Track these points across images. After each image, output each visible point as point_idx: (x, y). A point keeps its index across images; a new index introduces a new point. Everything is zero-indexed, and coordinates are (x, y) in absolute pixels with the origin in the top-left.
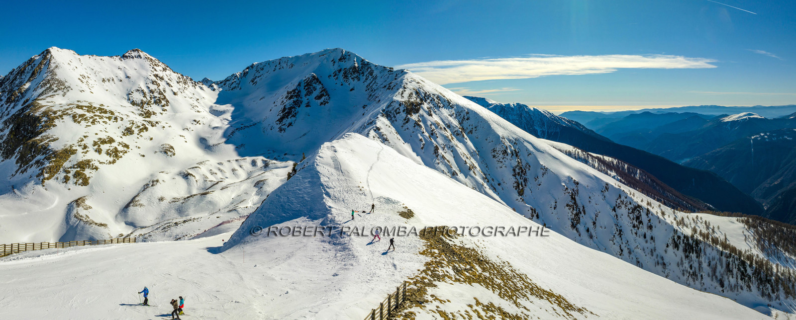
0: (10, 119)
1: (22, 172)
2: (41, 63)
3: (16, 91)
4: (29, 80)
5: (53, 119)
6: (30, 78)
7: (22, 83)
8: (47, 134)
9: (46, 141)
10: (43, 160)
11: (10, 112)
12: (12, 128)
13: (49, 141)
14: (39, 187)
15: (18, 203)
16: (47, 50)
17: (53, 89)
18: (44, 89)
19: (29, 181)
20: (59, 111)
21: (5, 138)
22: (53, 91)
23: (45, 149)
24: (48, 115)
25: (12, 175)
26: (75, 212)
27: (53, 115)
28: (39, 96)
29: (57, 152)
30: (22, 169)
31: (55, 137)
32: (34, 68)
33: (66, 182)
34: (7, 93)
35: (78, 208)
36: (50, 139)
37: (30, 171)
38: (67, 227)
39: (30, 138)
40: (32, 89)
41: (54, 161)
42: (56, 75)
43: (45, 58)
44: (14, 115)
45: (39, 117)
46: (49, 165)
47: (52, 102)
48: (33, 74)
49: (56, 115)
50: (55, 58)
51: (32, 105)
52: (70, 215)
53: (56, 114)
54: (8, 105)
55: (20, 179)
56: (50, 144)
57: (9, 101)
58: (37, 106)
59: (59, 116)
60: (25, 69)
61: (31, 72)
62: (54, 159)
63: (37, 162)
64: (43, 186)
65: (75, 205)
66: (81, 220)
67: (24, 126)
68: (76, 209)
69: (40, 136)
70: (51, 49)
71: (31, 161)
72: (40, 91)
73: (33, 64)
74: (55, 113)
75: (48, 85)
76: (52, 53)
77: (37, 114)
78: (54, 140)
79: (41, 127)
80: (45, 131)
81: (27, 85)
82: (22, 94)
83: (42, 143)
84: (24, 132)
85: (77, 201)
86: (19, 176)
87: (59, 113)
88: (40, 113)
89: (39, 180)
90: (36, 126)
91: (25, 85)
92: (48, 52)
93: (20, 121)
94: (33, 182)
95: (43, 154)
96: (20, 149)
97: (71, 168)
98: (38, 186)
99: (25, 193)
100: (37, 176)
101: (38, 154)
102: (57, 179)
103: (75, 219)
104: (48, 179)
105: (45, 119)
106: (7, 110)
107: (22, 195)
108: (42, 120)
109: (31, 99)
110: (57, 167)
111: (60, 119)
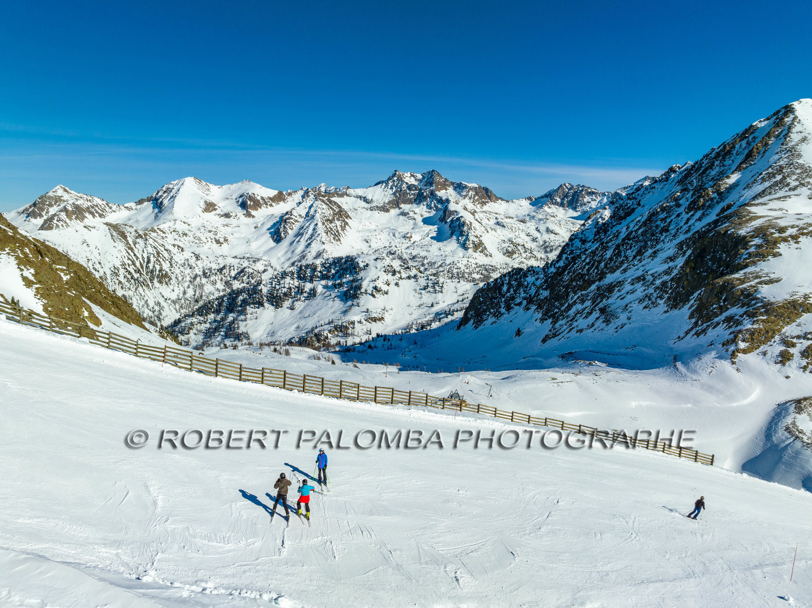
0: (690, 239)
1: (698, 334)
2: (768, 135)
3: (710, 189)
4: (738, 169)
5: (775, 243)
6: (741, 163)
7: (723, 175)
8: (757, 269)
9: (753, 283)
10: (741, 316)
11: (692, 227)
12: (690, 256)
13: (760, 283)
14: (726, 365)
15: (678, 386)
16: (787, 107)
17: (788, 185)
18: (767, 184)
19: (706, 351)
20: (792, 227)
21: (675, 272)
22: (787, 189)
23: (749, 297)
24: (765, 235)
25: (679, 337)
26: (789, 420)
27: (777, 235)
28: (755, 198)
29: (772, 304)
30: (697, 329)
31: (772, 276)
32: (753, 144)
33: (783, 363)
34: (691, 193)
35: (797, 415)
36: (763, 279)
37: (712, 334)
38: (765, 445)
39: (722, 274)
40: (742, 186)
41: (763, 321)
42: (799, 156)
43: (779, 123)
44: (698, 232)
45: (745, 237)
46: (751, 326)
47: (781, 209)
48: (749, 155)
49: (783, 235)
50: (802, 121)
51: (735, 214)
52: (776, 424)
53: (784, 232)
54: (690, 214)
55: (691, 345)
56: (760, 289)
57: (693, 207)
58: (745, 216)
59: (791, 236)
60: (734, 147)
61: (746, 152)
62: (765, 318)
63: (729, 319)
64: (733, 363)
65: (792, 408)
66: (797, 437)
67: (714, 252)
68: (793, 415)
69: (742, 272)
70: (796, 105)
71: (717, 317)
72: (759, 188)
73: (750, 138)
74: (782, 230)
75: (779, 177)
76: (797, 113)
77: (742, 232)
78: (771, 282)
79: (747, 256)
80: (754, 263)
81: (734, 178)
82: (720, 194)
83: (745, 286)
84: (713, 264)
85: (798, 401)
86: (691, 341)
87: (790, 231)
88: (749, 230)
89: (727, 351)
90: (736, 254)
91: (728, 177)
92: (789, 110)
93: (706, 243)
94: (713, 354)
95: (742, 306)
96: (700, 294)
97: (798, 337)
98: (723, 361)
99: (694, 372)
100: (723, 345)
101: (733, 305)
102: (764, 354)
103: (786, 434)
104: (745, 351)
105: (757, 241)
106: (686, 223)
107: (689, 374)
108: (752, 243)
109: (738, 204)
110: (767, 332)
111: (792, 242)
